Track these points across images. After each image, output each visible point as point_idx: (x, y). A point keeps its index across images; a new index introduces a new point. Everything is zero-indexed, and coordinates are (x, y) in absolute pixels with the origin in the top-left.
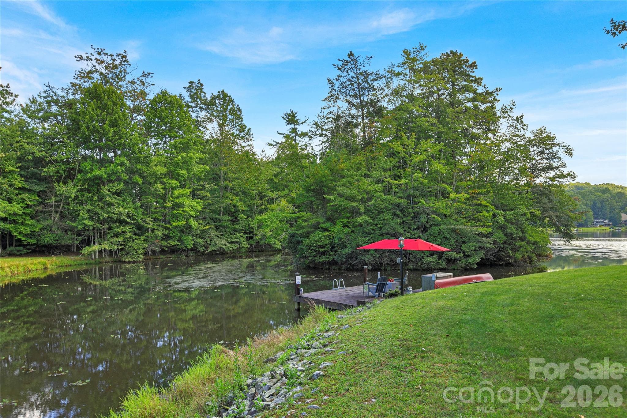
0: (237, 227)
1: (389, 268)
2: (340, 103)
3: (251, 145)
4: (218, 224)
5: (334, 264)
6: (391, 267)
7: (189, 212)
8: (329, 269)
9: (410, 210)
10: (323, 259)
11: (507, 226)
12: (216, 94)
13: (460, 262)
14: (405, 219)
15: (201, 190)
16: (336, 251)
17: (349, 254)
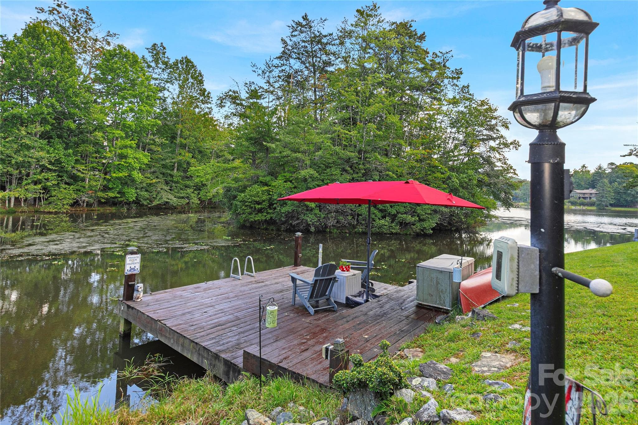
0: (188, 183)
1: (335, 230)
2: (292, 61)
3: (211, 108)
4: (169, 178)
5: (272, 224)
6: (337, 230)
7: (133, 163)
8: (266, 229)
9: (360, 166)
10: (260, 217)
11: (459, 190)
12: (180, 59)
13: (415, 227)
14: (355, 176)
15: (152, 144)
16: (275, 208)
17: (289, 212)
